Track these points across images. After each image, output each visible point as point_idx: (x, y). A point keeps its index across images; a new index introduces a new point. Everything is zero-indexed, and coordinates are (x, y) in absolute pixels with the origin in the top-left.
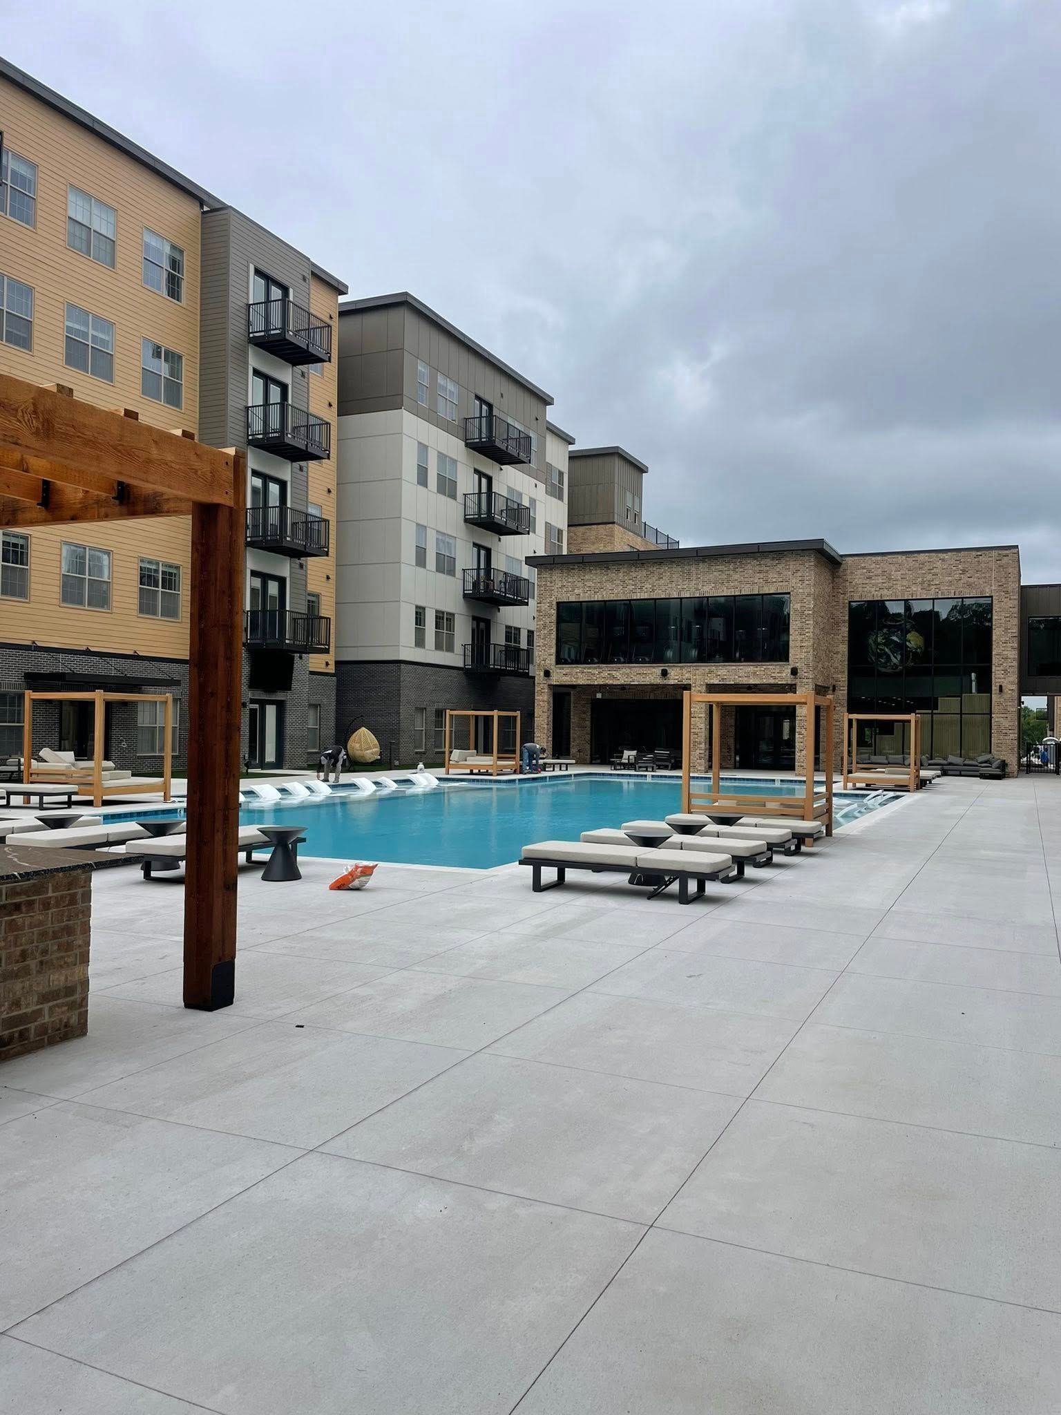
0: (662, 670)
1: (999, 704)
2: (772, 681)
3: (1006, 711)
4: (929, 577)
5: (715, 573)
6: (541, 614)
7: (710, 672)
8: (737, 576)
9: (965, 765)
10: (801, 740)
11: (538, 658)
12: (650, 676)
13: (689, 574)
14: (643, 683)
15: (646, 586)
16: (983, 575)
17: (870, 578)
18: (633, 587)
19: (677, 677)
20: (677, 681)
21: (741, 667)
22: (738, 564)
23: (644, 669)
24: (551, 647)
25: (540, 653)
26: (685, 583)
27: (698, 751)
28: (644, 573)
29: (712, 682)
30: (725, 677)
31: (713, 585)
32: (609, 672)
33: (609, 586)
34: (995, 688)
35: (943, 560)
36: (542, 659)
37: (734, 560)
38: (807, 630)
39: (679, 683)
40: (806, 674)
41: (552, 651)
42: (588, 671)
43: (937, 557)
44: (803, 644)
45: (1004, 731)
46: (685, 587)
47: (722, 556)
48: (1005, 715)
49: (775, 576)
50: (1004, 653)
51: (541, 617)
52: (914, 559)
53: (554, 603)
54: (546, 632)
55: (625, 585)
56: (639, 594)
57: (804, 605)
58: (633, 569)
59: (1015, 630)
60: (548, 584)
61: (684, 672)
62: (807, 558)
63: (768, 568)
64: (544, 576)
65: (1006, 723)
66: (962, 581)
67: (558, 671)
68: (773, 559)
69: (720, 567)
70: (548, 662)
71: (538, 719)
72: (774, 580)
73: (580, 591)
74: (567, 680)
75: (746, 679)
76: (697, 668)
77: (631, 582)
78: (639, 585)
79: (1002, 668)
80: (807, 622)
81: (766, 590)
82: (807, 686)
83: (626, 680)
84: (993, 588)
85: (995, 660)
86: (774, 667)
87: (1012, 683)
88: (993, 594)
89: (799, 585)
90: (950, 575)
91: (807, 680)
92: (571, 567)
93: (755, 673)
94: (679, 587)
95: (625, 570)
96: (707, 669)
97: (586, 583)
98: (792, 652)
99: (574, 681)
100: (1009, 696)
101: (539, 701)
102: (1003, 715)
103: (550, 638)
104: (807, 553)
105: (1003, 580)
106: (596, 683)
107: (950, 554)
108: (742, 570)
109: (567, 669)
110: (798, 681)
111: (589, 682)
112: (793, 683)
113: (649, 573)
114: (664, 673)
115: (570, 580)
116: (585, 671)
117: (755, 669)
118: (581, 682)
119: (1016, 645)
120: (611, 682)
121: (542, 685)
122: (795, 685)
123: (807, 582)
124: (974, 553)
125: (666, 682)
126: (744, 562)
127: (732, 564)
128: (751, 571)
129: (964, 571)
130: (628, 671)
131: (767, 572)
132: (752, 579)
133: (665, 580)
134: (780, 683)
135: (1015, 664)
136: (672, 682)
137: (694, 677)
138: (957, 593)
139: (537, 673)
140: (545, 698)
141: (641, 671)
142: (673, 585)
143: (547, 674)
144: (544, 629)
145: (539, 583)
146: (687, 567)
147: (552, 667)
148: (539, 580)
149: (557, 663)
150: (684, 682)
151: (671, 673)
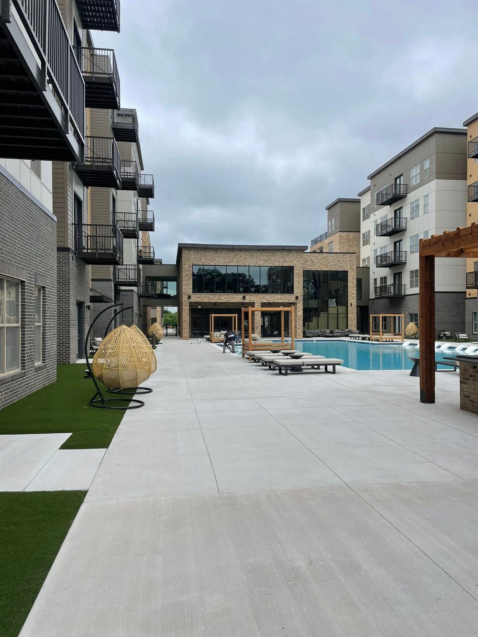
0: (243, 296)
1: (351, 310)
2: (287, 301)
3: (353, 313)
4: (327, 262)
5: (264, 257)
6: (185, 270)
7: (263, 297)
8: (273, 259)
9: (341, 333)
10: (299, 325)
11: (184, 290)
12: (237, 299)
13: (253, 256)
14: (234, 302)
15: (234, 260)
16: (345, 263)
17: (306, 262)
18: (229, 260)
19: (249, 299)
20: (249, 301)
21: (275, 296)
22: (273, 253)
23: (234, 295)
24: (190, 285)
25: (185, 288)
26: (251, 260)
27: (258, 330)
28: (234, 254)
29: (262, 302)
30: (269, 299)
31: (263, 261)
32: (218, 297)
33: (217, 259)
34: (349, 304)
35: (332, 256)
36: (186, 290)
37: (271, 252)
38: (300, 281)
39: (250, 302)
40: (300, 299)
41: (191, 287)
42: (209, 296)
43: (330, 255)
44: (299, 287)
45: (352, 320)
46: (251, 261)
47: (267, 250)
48: (353, 314)
49: (288, 259)
50: (352, 291)
51: (185, 271)
52: (322, 255)
53: (191, 265)
54: (187, 278)
55: (225, 259)
56: (231, 263)
57: (299, 271)
58: (228, 252)
59: (355, 283)
60: (188, 256)
61: (252, 297)
62: (300, 253)
63: (285, 256)
64: (186, 253)
65: (353, 317)
66: (338, 265)
67: (194, 296)
68: (287, 252)
69: (266, 254)
70: (189, 292)
71: (185, 318)
72: (288, 261)
73: (204, 260)
74: (198, 300)
75: (277, 300)
76: (257, 295)
77: (228, 258)
78: (231, 259)
79: (351, 297)
80: (301, 278)
81: (285, 265)
82: (301, 304)
83: (226, 300)
84: (348, 268)
85: (349, 294)
86: (288, 296)
87: (355, 302)
88: (348, 270)
89: (297, 263)
90: (334, 262)
91: (301, 301)
92: (199, 249)
93: (281, 298)
94: (249, 261)
95: (225, 253)
96: (261, 296)
97: (207, 257)
98: (295, 290)
99: (202, 301)
100: (354, 307)
101: (185, 309)
102: (352, 314)
103: (190, 281)
104: (300, 251)
105: (351, 265)
106: (212, 302)
107: (334, 254)
108: (275, 256)
109: (198, 295)
110: (297, 301)
111: (209, 301)
112: (296, 302)
113: (236, 255)
114: (244, 298)
115: (199, 255)
116: (207, 296)
117: (281, 296)
118: (205, 301)
119: (356, 289)
120: (219, 301)
121: (186, 302)
122: (296, 303)
123: (300, 263)
124: (342, 254)
125: (244, 301)
126: (276, 253)
127: (271, 253)
128: (279, 257)
129: (339, 261)
130: (227, 296)
131: (285, 257)
132: (279, 260)
133: (243, 258)
134: (290, 302)
135: (356, 296)
136: (247, 301)
137: (256, 299)
138: (336, 269)
139: (183, 296)
140: (188, 308)
141: (233, 296)
142: (247, 260)
143: (189, 297)
144: (187, 276)
145: (183, 256)
146: (252, 253)
147: (191, 294)
148: (183, 254)
149: (193, 292)
150: (252, 301)
151: (246, 297)
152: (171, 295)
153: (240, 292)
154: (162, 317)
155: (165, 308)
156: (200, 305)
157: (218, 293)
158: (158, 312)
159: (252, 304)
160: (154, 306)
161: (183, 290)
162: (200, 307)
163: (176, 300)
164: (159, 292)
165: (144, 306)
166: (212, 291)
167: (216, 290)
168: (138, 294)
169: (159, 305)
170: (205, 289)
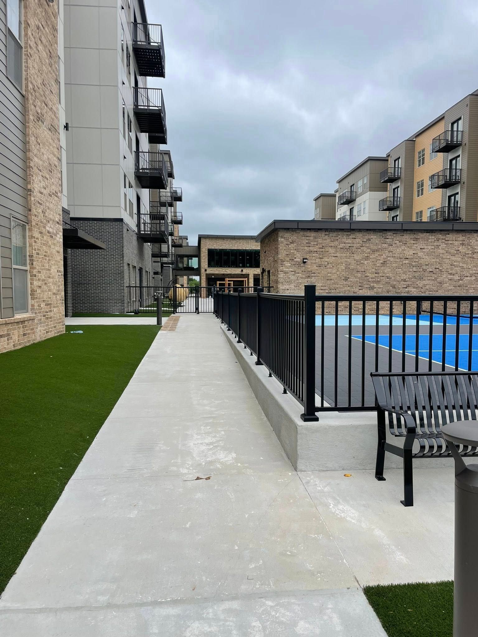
7: (255, 270)
12: (237, 271)
13: (248, 243)
14: (235, 273)
15: (236, 245)
25: (203, 263)
26: (247, 245)
29: (255, 273)
31: (255, 246)
32: (225, 270)
33: (225, 245)
41: (207, 263)
42: (218, 269)
51: (203, 253)
53: (207, 249)
54: (204, 258)
55: (229, 245)
56: (234, 248)
58: (232, 240)
60: (206, 242)
61: (247, 270)
64: (204, 241)
67: (209, 269)
71: (203, 284)
73: (216, 246)
74: (212, 272)
76: (251, 269)
77: (231, 244)
83: (230, 272)
92: (212, 238)
95: (229, 240)
97: (218, 243)
99: (214, 273)
101: (203, 278)
103: (206, 260)
106: (221, 273)
109: (212, 269)
111: (219, 273)
113: (237, 242)
114: (242, 271)
115: (212, 242)
118: (216, 273)
120: (226, 273)
121: (204, 274)
125: (242, 273)
130: (231, 270)
133: (242, 244)
136: (244, 273)
137: (250, 272)
139: (202, 270)
140: (205, 277)
141: (235, 270)
142: (244, 246)
143: (206, 270)
144: (204, 256)
145: (201, 242)
146: (248, 241)
147: (207, 268)
148: (202, 242)
149: (208, 267)
150: (247, 273)
151: (244, 270)
152: (195, 268)
153: (239, 267)
154: (188, 284)
155: (190, 277)
156: (213, 275)
157: (225, 267)
158: (184, 280)
159: (247, 276)
160: (182, 276)
161: (202, 266)
162: (213, 277)
163: (197, 272)
164: (186, 265)
165: (175, 276)
166: (221, 266)
167: (224, 265)
168: (172, 268)
169: (185, 275)
170: (216, 265)
